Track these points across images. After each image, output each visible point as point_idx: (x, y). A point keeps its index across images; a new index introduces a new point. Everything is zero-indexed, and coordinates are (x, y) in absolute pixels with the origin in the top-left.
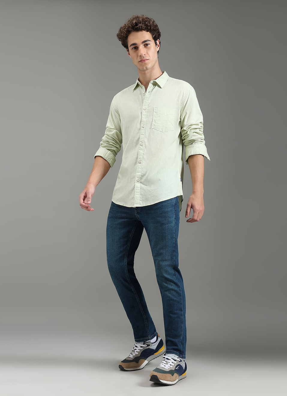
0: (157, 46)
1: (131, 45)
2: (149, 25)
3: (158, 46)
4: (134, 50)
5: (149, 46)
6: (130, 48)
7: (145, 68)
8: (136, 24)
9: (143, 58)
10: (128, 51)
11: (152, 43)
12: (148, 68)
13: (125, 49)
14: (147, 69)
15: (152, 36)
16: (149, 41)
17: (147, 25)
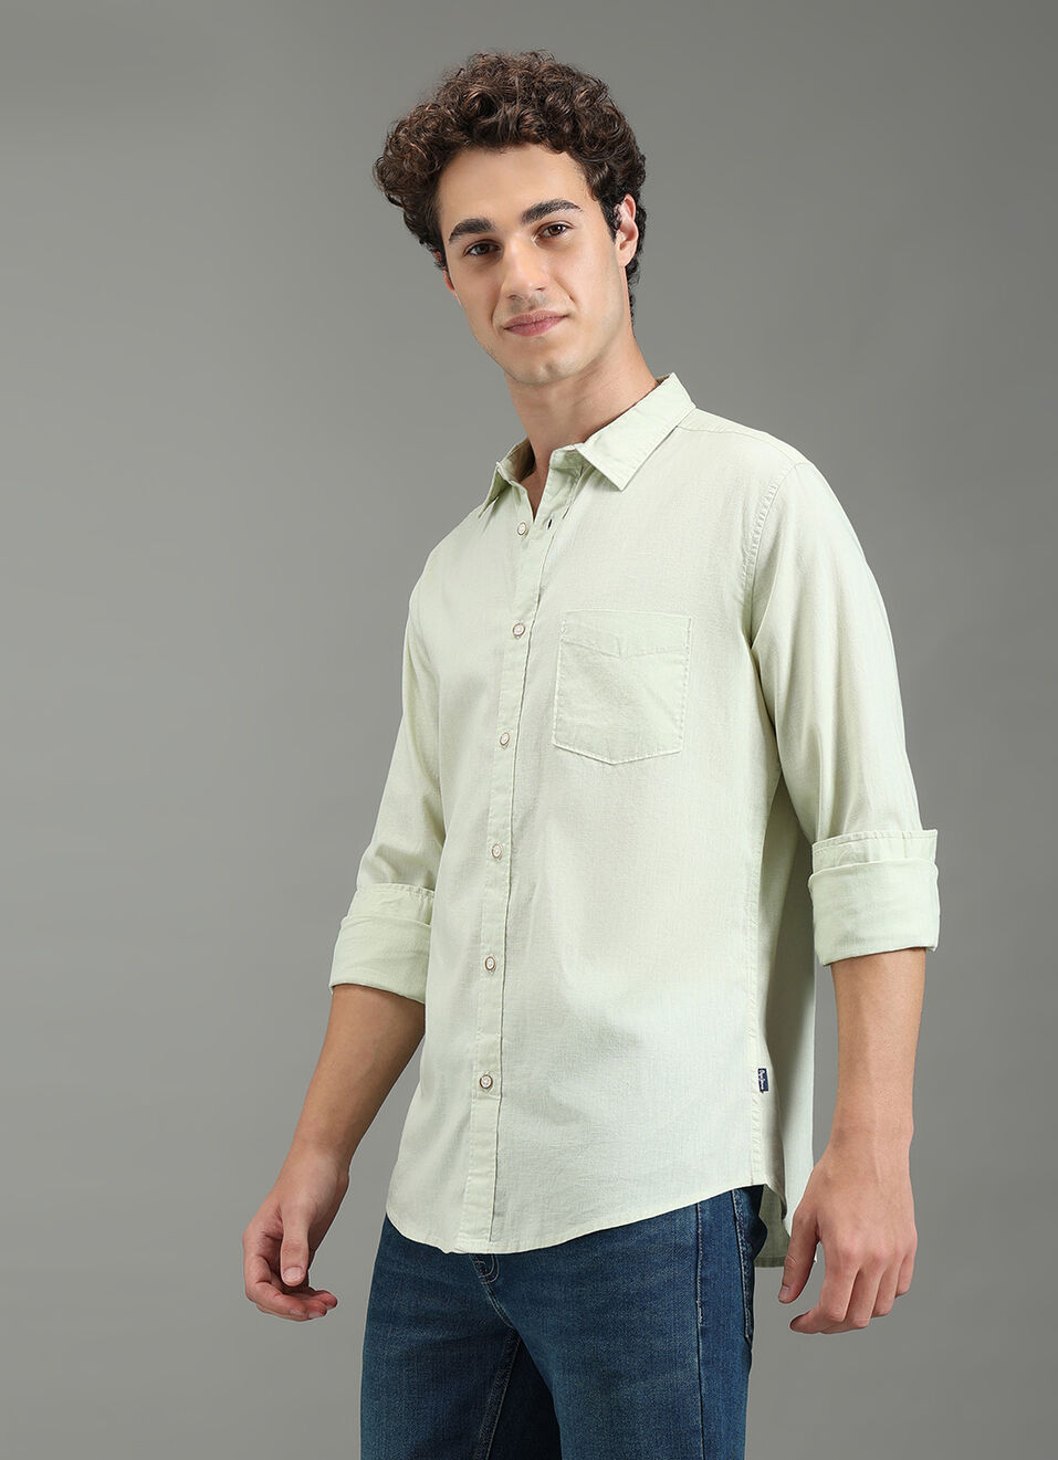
0: (621, 237)
1: (459, 231)
2: (566, 109)
3: (630, 238)
4: (474, 260)
5: (566, 235)
6: (452, 250)
7: (542, 372)
8: (488, 105)
9: (532, 308)
10: (443, 263)
11: (587, 219)
12: (562, 371)
13: (425, 254)
14: (555, 375)
15: (588, 180)
16: (568, 205)
17: (551, 114)
